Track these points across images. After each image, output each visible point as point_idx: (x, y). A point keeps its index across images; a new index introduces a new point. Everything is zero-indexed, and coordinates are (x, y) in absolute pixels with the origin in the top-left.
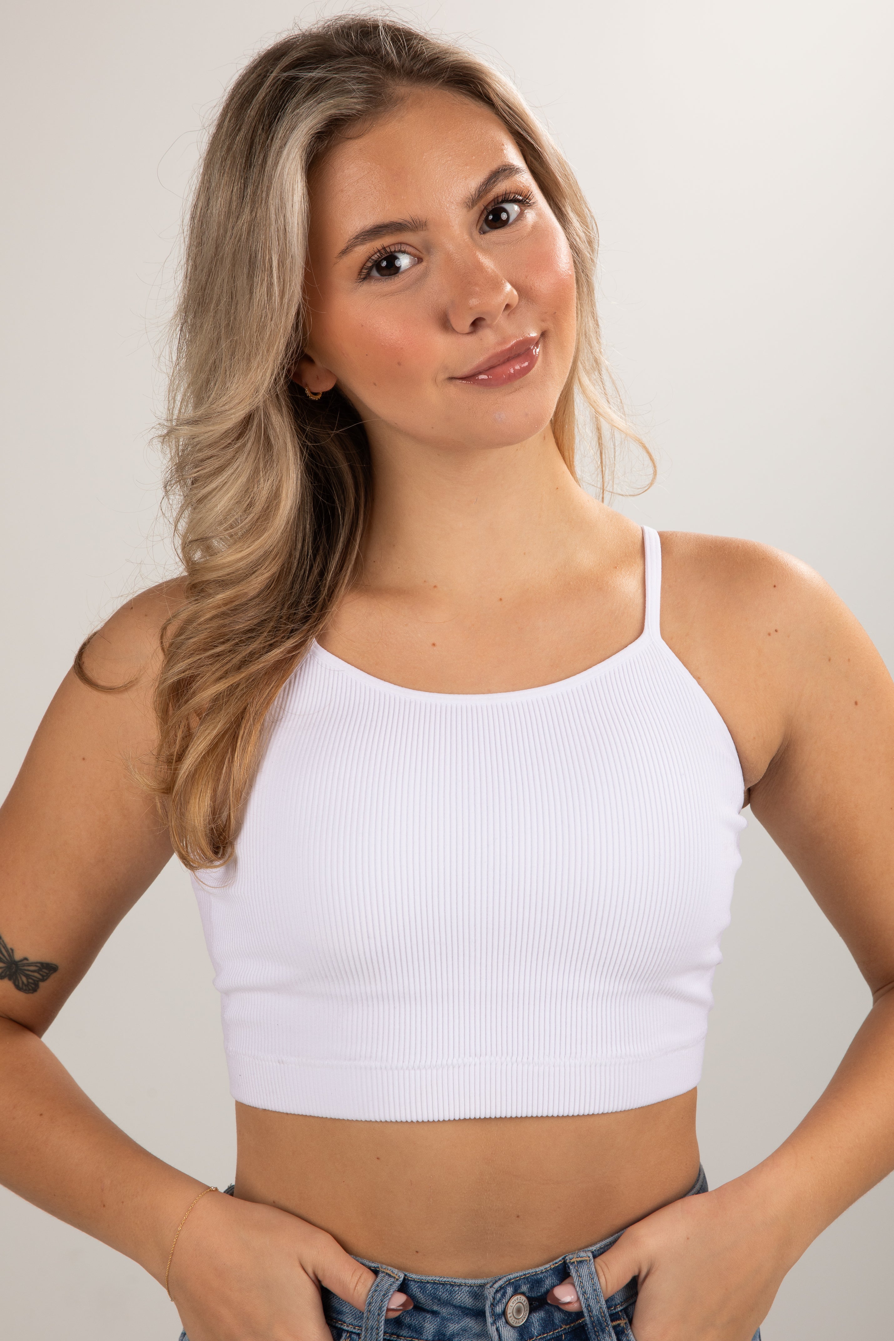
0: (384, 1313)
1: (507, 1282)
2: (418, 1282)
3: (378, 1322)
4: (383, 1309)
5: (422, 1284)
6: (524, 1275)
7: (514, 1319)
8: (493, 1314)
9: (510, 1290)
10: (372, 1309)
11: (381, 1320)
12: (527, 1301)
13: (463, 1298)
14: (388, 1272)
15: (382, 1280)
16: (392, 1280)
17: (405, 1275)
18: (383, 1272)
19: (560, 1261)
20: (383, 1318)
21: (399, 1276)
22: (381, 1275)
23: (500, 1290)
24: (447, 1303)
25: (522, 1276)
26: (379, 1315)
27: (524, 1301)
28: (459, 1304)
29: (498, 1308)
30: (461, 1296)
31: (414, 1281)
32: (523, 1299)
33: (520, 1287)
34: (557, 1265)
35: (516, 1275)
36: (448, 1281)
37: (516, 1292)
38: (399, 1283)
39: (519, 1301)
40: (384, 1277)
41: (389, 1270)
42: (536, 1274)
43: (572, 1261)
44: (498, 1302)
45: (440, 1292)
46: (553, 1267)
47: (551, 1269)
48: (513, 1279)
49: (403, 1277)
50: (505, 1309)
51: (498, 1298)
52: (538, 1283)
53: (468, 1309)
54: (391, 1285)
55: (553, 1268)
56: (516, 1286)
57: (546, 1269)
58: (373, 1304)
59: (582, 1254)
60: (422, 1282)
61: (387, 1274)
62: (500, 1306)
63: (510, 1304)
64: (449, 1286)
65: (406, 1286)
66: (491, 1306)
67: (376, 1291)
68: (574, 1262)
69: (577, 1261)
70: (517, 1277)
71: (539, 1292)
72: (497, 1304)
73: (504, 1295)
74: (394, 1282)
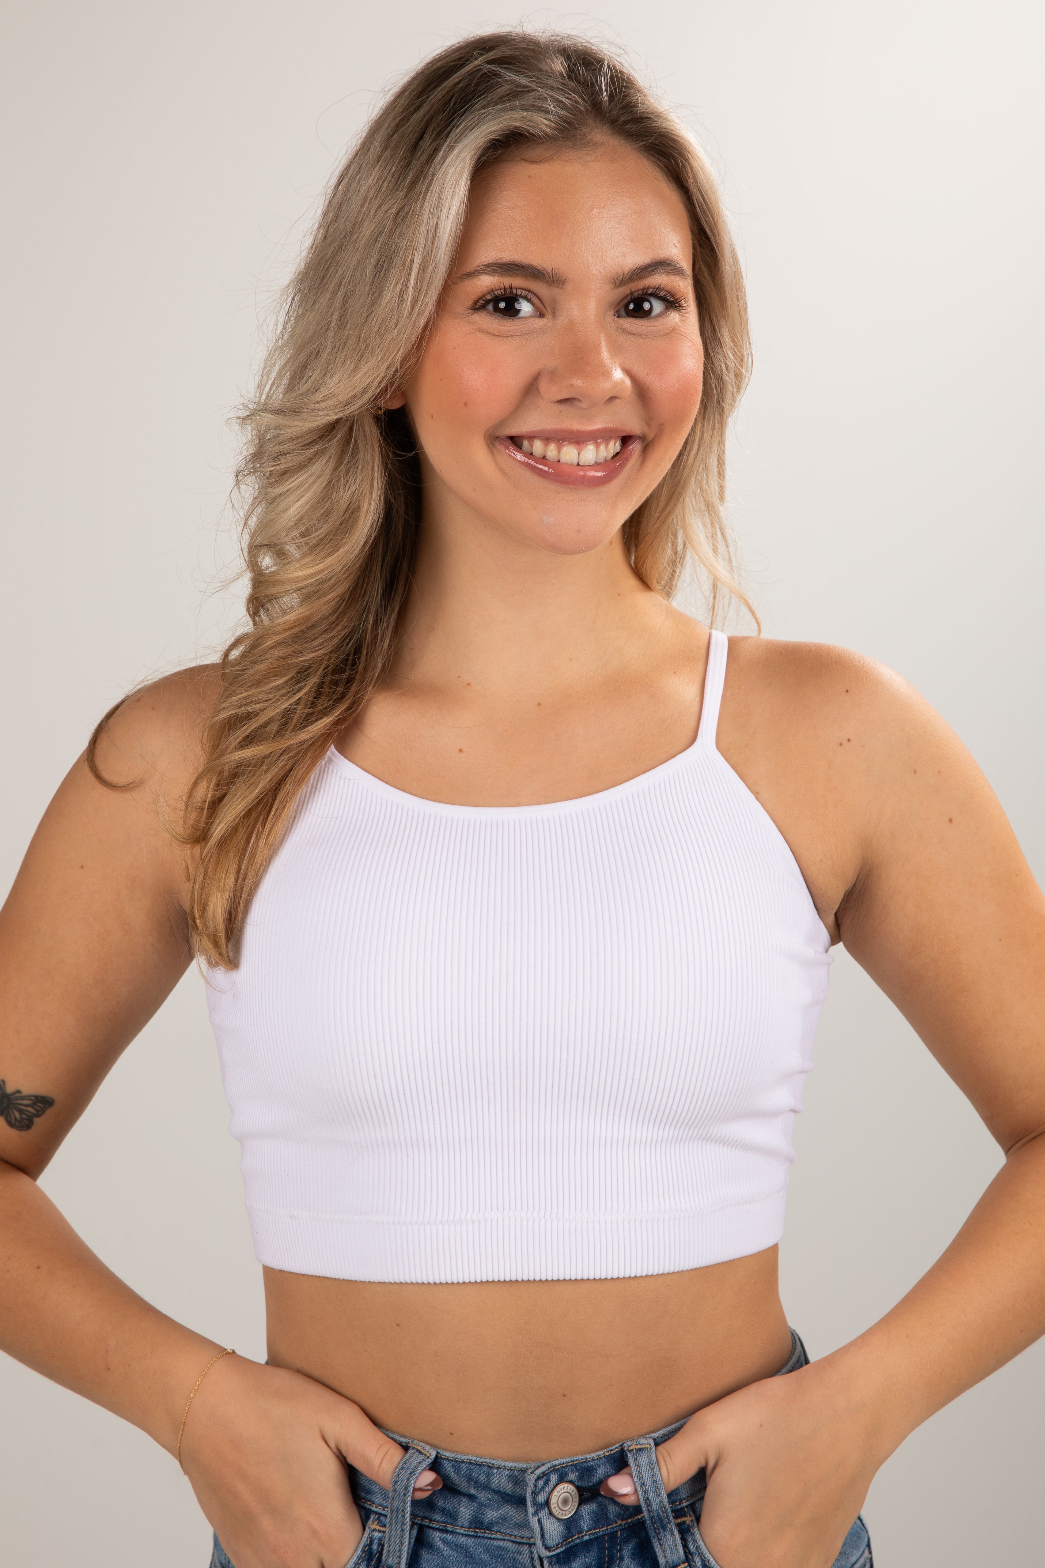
0: (410, 1493)
1: (551, 1468)
2: (452, 1461)
3: (404, 1503)
4: (409, 1488)
5: (457, 1463)
6: (572, 1461)
7: (559, 1510)
8: (535, 1503)
9: (554, 1478)
10: (398, 1489)
11: (406, 1502)
12: (575, 1491)
13: (501, 1481)
14: (419, 1448)
15: (411, 1457)
16: (423, 1457)
17: (438, 1453)
18: (414, 1448)
19: (617, 1448)
20: (408, 1499)
21: (431, 1453)
22: (411, 1451)
23: (543, 1477)
24: (484, 1487)
25: (569, 1462)
26: (404, 1495)
27: (573, 1491)
28: (497, 1488)
29: (540, 1497)
30: (500, 1479)
31: (447, 1459)
32: (570, 1488)
33: (566, 1474)
34: (612, 1452)
35: (562, 1461)
36: (486, 1462)
37: (561, 1480)
38: (429, 1461)
39: (565, 1490)
40: (414, 1453)
41: (421, 1446)
42: (587, 1461)
43: (630, 1448)
44: (541, 1490)
45: (476, 1473)
46: (608, 1454)
47: (604, 1457)
48: (559, 1465)
49: (434, 1455)
50: (548, 1498)
51: (540, 1486)
52: (589, 1471)
53: (508, 1495)
54: (420, 1463)
55: (608, 1456)
56: (562, 1474)
57: (598, 1456)
58: (399, 1483)
59: (642, 1441)
60: (457, 1461)
61: (417, 1450)
62: (542, 1494)
63: (555, 1493)
64: (486, 1468)
65: (439, 1465)
66: (532, 1494)
67: (402, 1468)
68: (632, 1450)
69: (636, 1449)
70: (564, 1464)
71: (591, 1482)
72: (539, 1492)
73: (547, 1482)
74: (424, 1460)
